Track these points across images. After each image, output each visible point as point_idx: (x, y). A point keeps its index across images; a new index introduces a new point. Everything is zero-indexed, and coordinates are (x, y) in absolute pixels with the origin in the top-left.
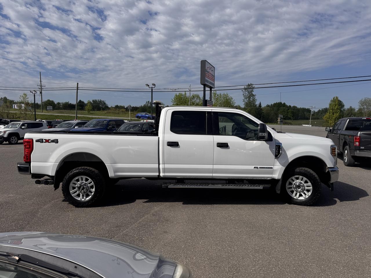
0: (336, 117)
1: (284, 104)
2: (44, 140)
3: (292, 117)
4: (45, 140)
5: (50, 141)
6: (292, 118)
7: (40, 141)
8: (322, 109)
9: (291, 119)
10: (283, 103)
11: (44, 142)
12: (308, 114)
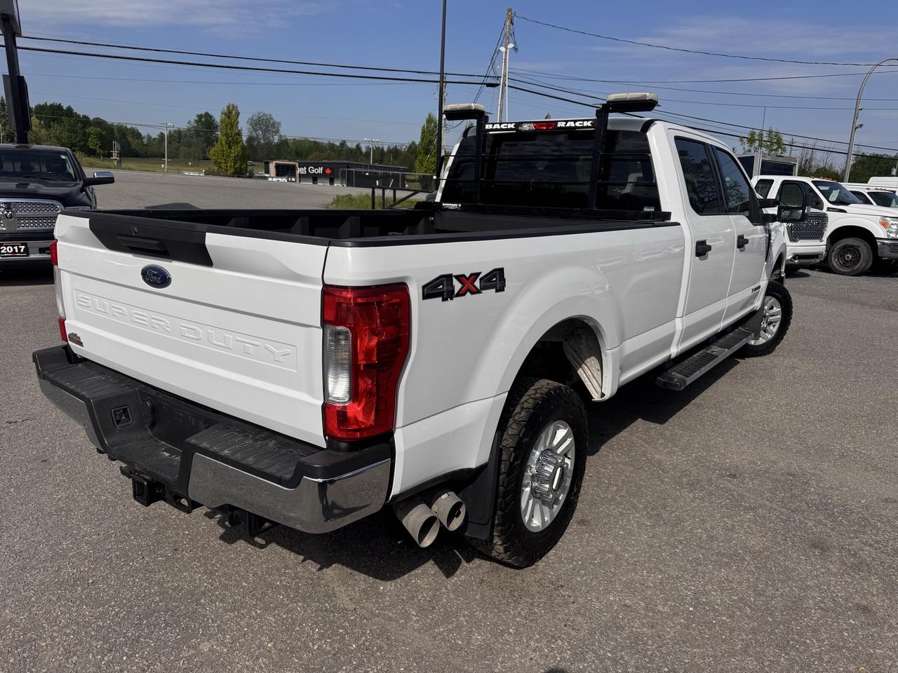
0: (236, 153)
1: (69, 109)
2: (455, 282)
3: (100, 147)
4: (458, 277)
5: (477, 284)
6: (99, 151)
7: (440, 288)
8: (170, 132)
9: (98, 156)
10: (65, 108)
11: (456, 290)
12: (135, 142)
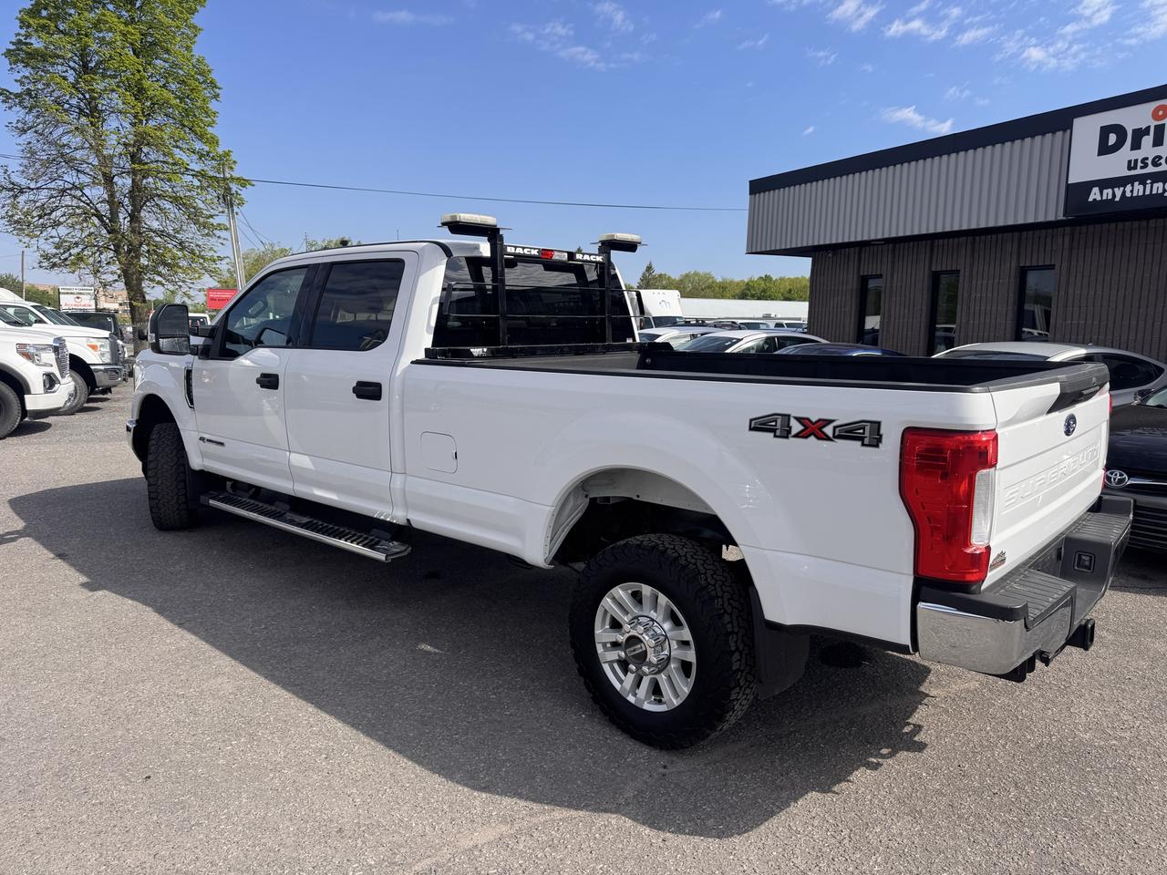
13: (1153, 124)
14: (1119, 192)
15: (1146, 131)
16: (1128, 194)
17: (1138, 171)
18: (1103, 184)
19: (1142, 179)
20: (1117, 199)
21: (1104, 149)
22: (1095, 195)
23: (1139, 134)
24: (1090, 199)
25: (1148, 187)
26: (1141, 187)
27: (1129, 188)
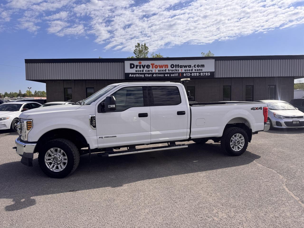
13: (139, 65)
14: (135, 75)
15: (138, 66)
16: (136, 76)
17: (137, 72)
18: (132, 74)
19: (138, 74)
20: (134, 77)
21: (131, 68)
22: (130, 75)
23: (137, 66)
24: (130, 76)
25: (139, 75)
26: (138, 75)
27: (136, 75)
